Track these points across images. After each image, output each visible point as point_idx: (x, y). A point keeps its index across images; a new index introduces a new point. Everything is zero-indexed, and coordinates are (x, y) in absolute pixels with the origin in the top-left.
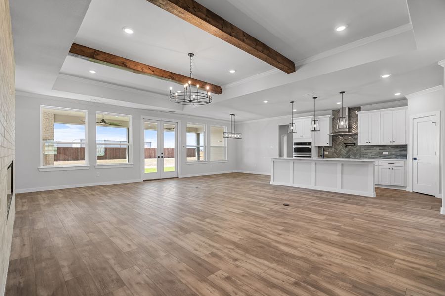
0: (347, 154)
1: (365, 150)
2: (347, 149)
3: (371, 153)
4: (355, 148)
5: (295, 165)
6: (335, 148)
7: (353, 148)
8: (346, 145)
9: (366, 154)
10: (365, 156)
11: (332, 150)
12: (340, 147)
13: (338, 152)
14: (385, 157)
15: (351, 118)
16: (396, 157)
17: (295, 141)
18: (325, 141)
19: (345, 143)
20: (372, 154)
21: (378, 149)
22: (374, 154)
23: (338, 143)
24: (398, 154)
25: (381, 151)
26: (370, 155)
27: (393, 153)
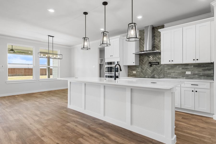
0: (152, 73)
1: (169, 69)
2: (152, 68)
3: (174, 72)
4: (159, 67)
5: (86, 87)
6: (141, 68)
7: (157, 68)
8: (151, 64)
9: (169, 74)
10: (168, 75)
11: (139, 70)
12: (146, 66)
13: (144, 71)
14: (188, 77)
15: (155, 37)
16: (200, 77)
17: (107, 61)
18: (132, 61)
19: (150, 63)
20: (175, 74)
21: (181, 68)
22: (177, 74)
23: (144, 62)
24: (201, 73)
25: (184, 70)
26: (173, 75)
27: (197, 72)
